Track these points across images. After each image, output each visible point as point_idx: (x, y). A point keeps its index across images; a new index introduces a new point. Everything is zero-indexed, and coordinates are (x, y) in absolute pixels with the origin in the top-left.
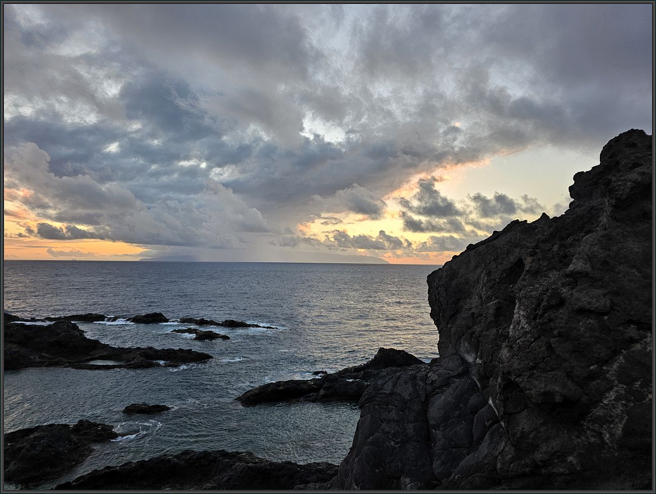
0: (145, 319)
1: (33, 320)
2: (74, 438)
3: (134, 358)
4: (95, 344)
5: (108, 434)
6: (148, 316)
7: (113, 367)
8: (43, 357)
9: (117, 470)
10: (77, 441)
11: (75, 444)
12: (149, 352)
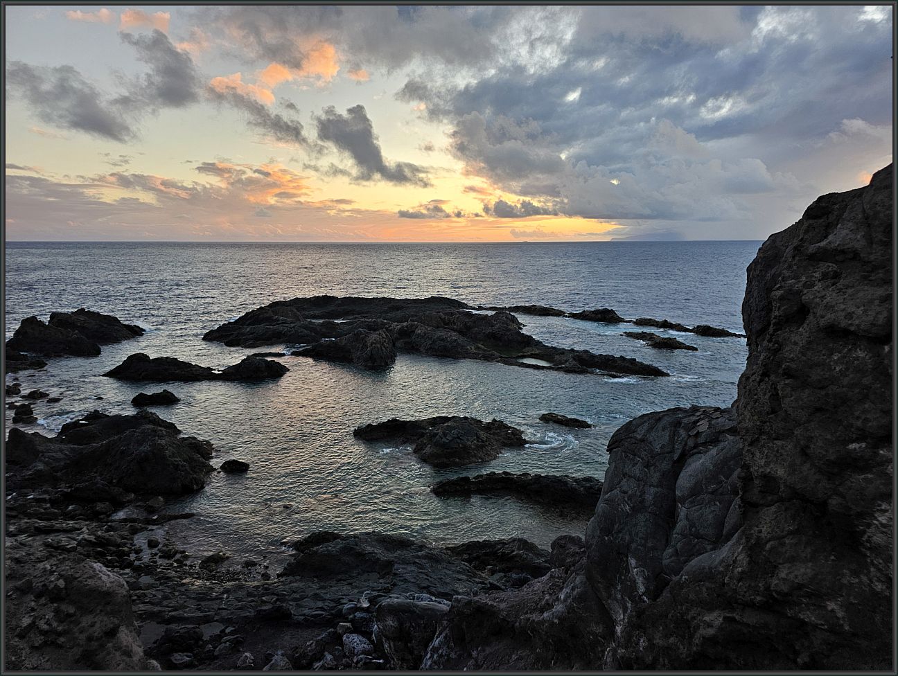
0: (593, 316)
1: (480, 308)
2: (483, 435)
3: (566, 361)
4: (528, 340)
5: (517, 439)
6: (597, 312)
7: (543, 368)
8: (479, 348)
9: (513, 478)
10: (485, 439)
11: (483, 441)
12: (584, 356)
